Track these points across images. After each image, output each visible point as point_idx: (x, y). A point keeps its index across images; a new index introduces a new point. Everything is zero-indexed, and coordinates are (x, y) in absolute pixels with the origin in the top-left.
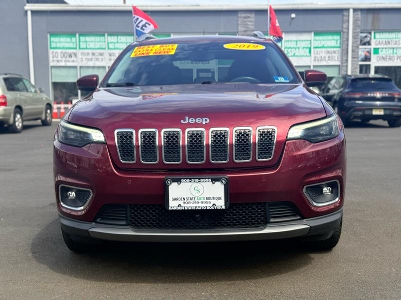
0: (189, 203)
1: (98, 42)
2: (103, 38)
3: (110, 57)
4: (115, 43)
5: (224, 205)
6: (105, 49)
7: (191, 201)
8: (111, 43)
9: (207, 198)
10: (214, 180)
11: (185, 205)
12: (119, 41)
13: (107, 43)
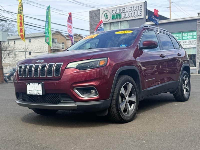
0: (33, 92)
1: (178, 36)
2: (181, 34)
3: (183, 44)
4: (186, 36)
5: (42, 93)
6: (181, 40)
7: (33, 91)
8: (184, 36)
9: (37, 90)
10: (39, 84)
11: (32, 93)
12: (189, 35)
13: (182, 37)
